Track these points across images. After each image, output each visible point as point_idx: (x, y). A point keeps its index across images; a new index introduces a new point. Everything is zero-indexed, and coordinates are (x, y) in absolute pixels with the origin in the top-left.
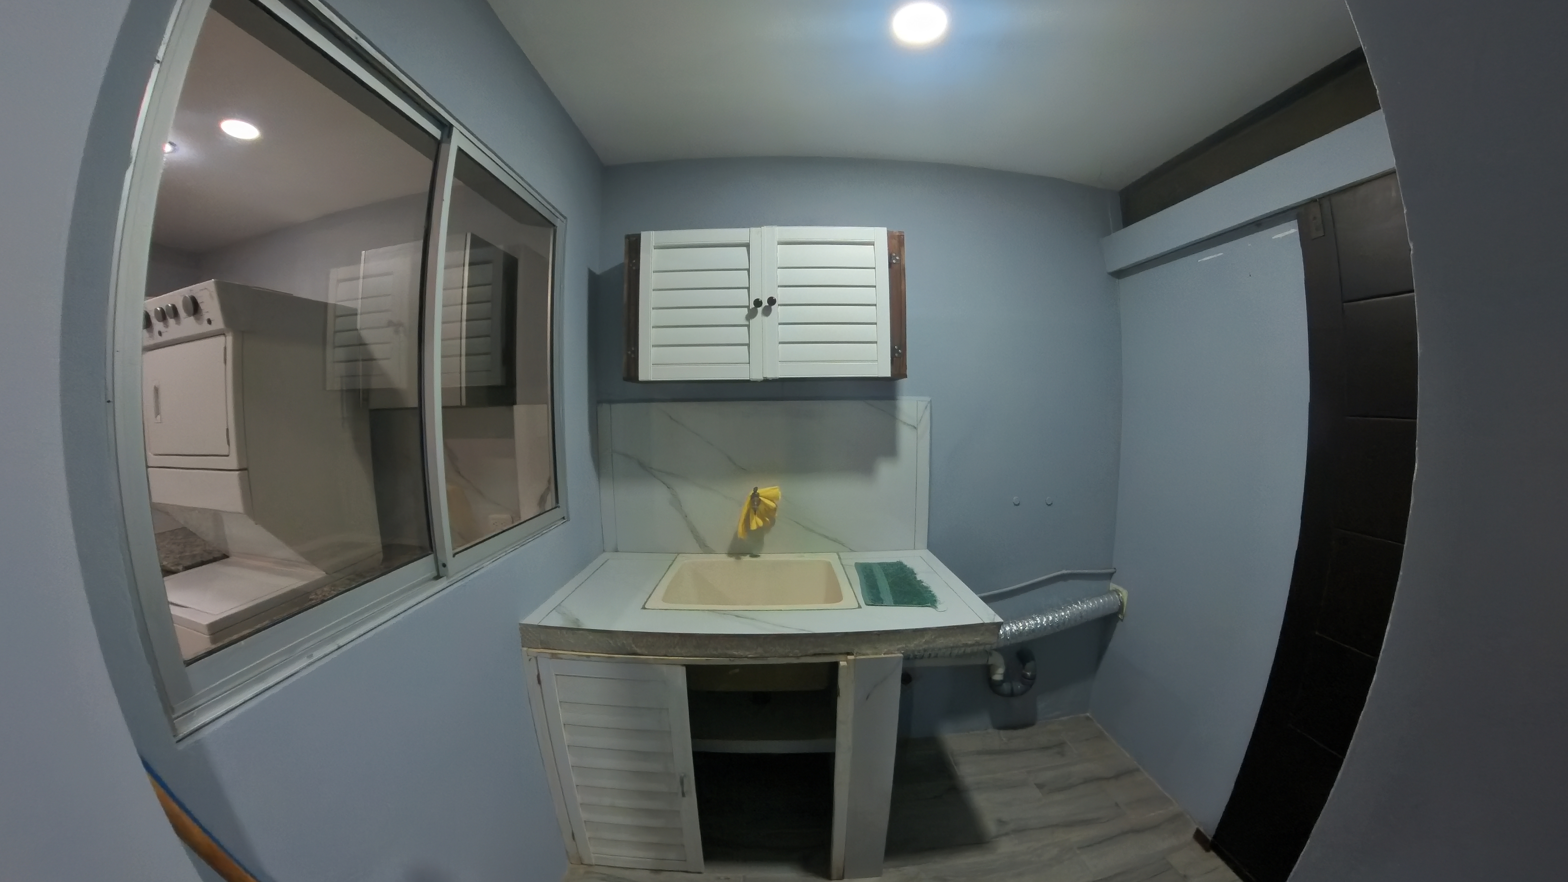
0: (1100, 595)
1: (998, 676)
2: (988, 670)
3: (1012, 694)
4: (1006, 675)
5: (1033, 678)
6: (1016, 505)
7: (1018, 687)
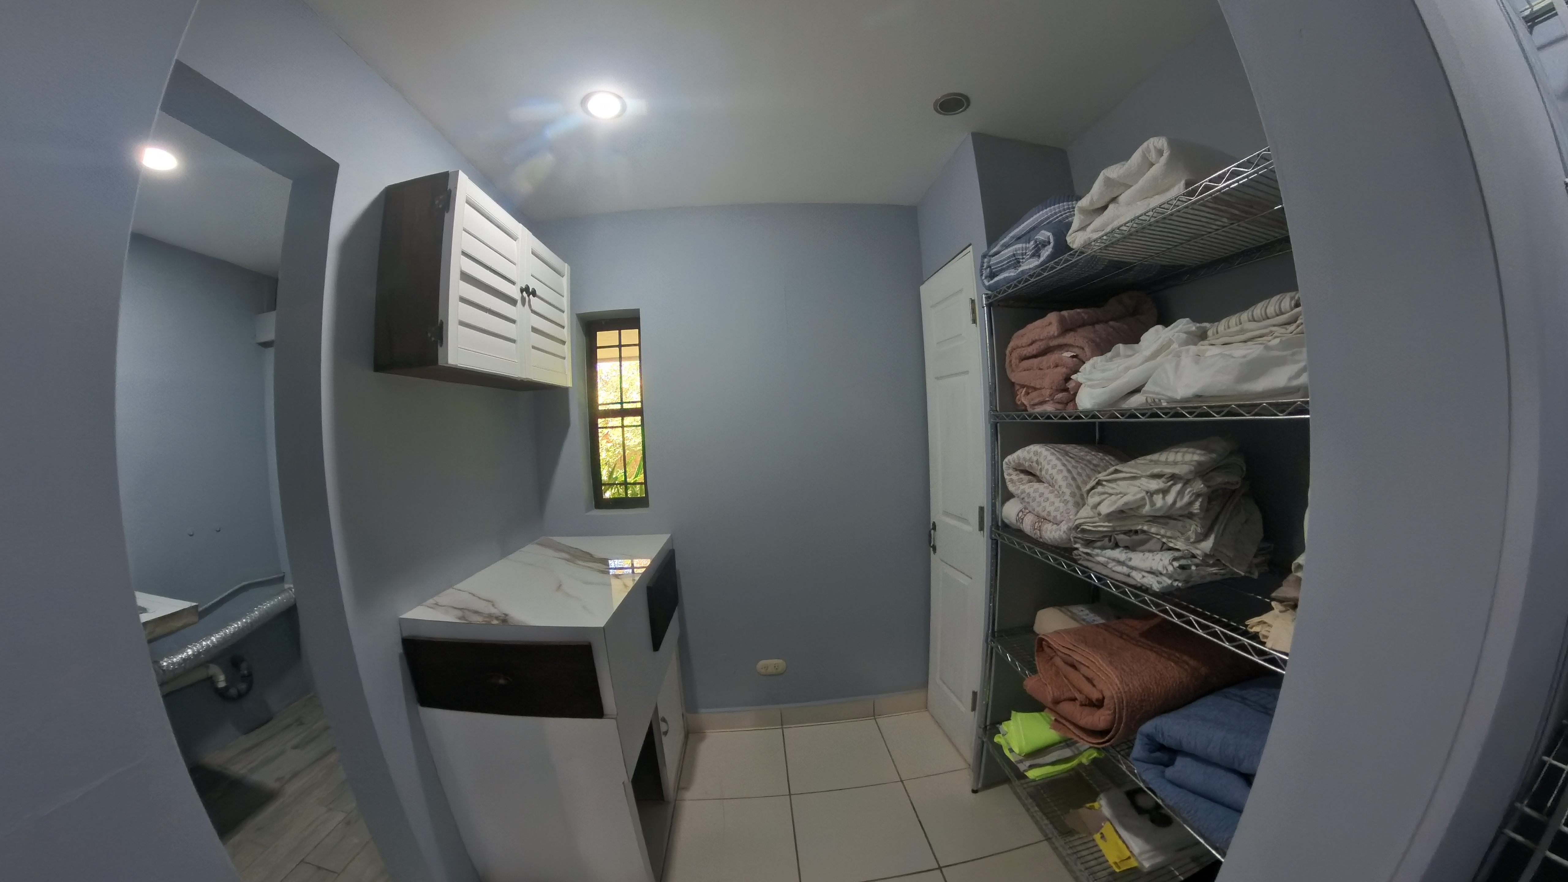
0: (278, 594)
1: (222, 684)
2: (211, 680)
3: (241, 695)
4: (227, 680)
5: (250, 675)
6: (191, 535)
7: (243, 686)
